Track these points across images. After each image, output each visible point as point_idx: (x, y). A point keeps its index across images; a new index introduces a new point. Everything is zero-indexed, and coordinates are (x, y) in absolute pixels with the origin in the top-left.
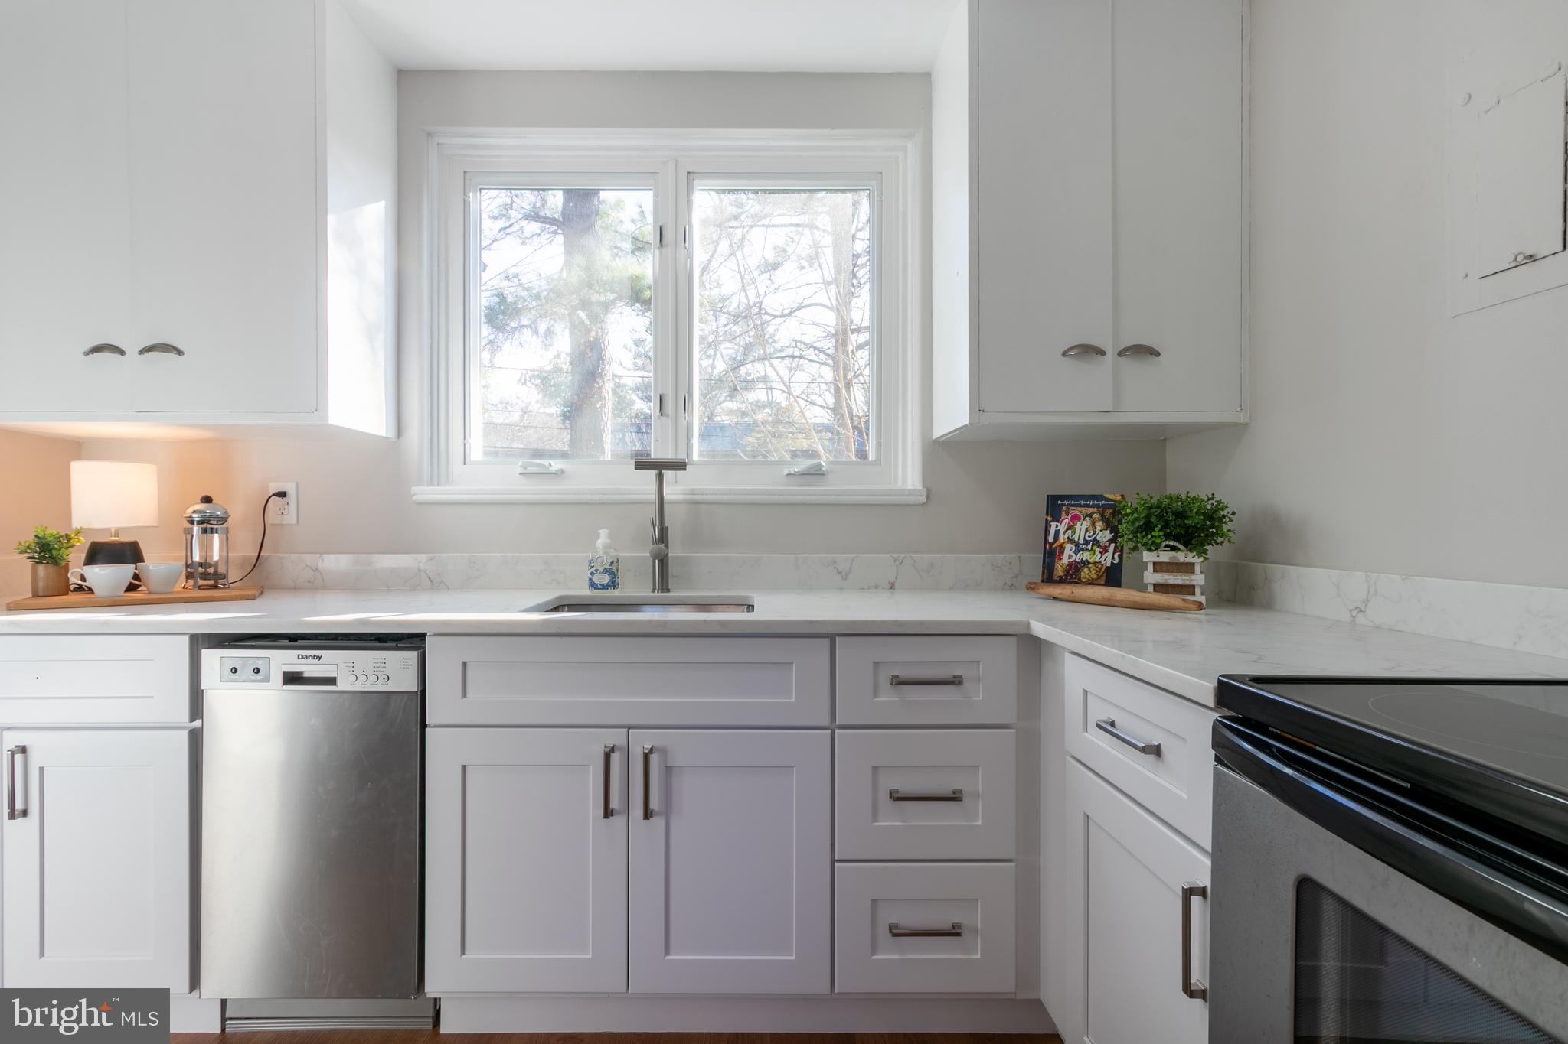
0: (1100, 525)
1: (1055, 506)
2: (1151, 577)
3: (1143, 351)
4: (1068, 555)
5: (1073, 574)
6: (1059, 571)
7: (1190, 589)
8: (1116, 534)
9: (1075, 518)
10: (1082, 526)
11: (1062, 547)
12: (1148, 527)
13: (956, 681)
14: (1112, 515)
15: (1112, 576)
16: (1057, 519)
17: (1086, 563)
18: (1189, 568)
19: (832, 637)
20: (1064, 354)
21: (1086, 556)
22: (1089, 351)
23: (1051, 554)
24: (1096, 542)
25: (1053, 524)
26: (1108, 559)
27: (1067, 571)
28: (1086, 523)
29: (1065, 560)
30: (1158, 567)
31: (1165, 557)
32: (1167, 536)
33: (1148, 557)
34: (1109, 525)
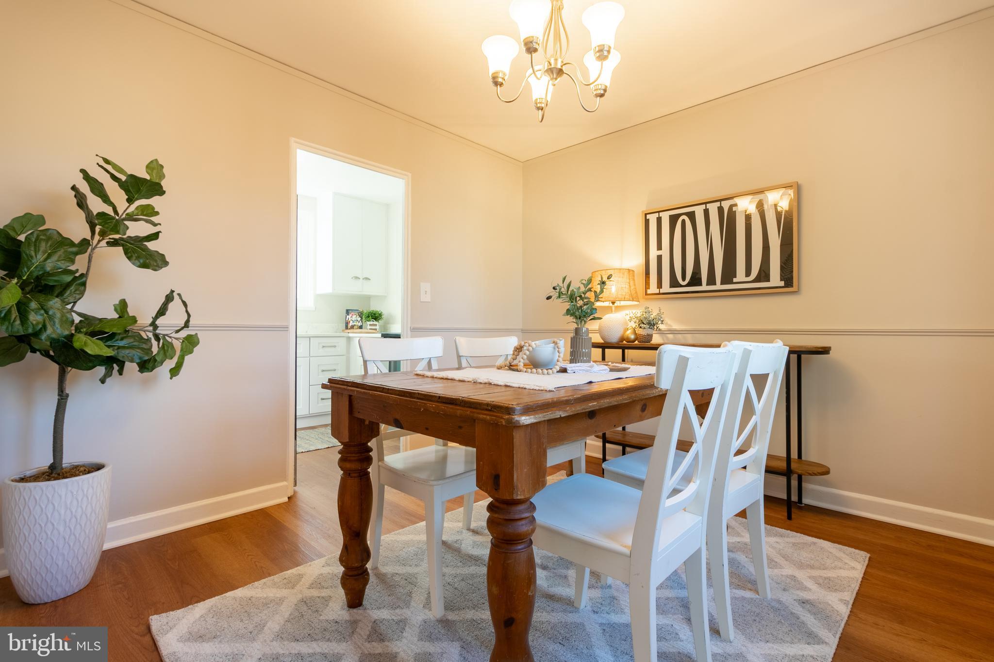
0: (358, 316)
1: (348, 312)
2: (369, 327)
3: (367, 279)
4: (351, 324)
5: (352, 327)
6: (349, 327)
7: (376, 329)
8: (362, 318)
9: (352, 315)
10: (354, 317)
11: (349, 322)
12: (368, 317)
13: (335, 347)
14: (361, 315)
15: (361, 327)
16: (348, 315)
17: (355, 325)
18: (376, 325)
19: (310, 338)
20: (352, 278)
21: (355, 323)
22: (357, 278)
23: (347, 323)
24: (357, 320)
25: (348, 316)
26: (360, 324)
27: (351, 327)
28: (355, 316)
29: (350, 325)
30: (370, 325)
31: (371, 323)
32: (372, 319)
33: (368, 323)
34: (360, 316)
